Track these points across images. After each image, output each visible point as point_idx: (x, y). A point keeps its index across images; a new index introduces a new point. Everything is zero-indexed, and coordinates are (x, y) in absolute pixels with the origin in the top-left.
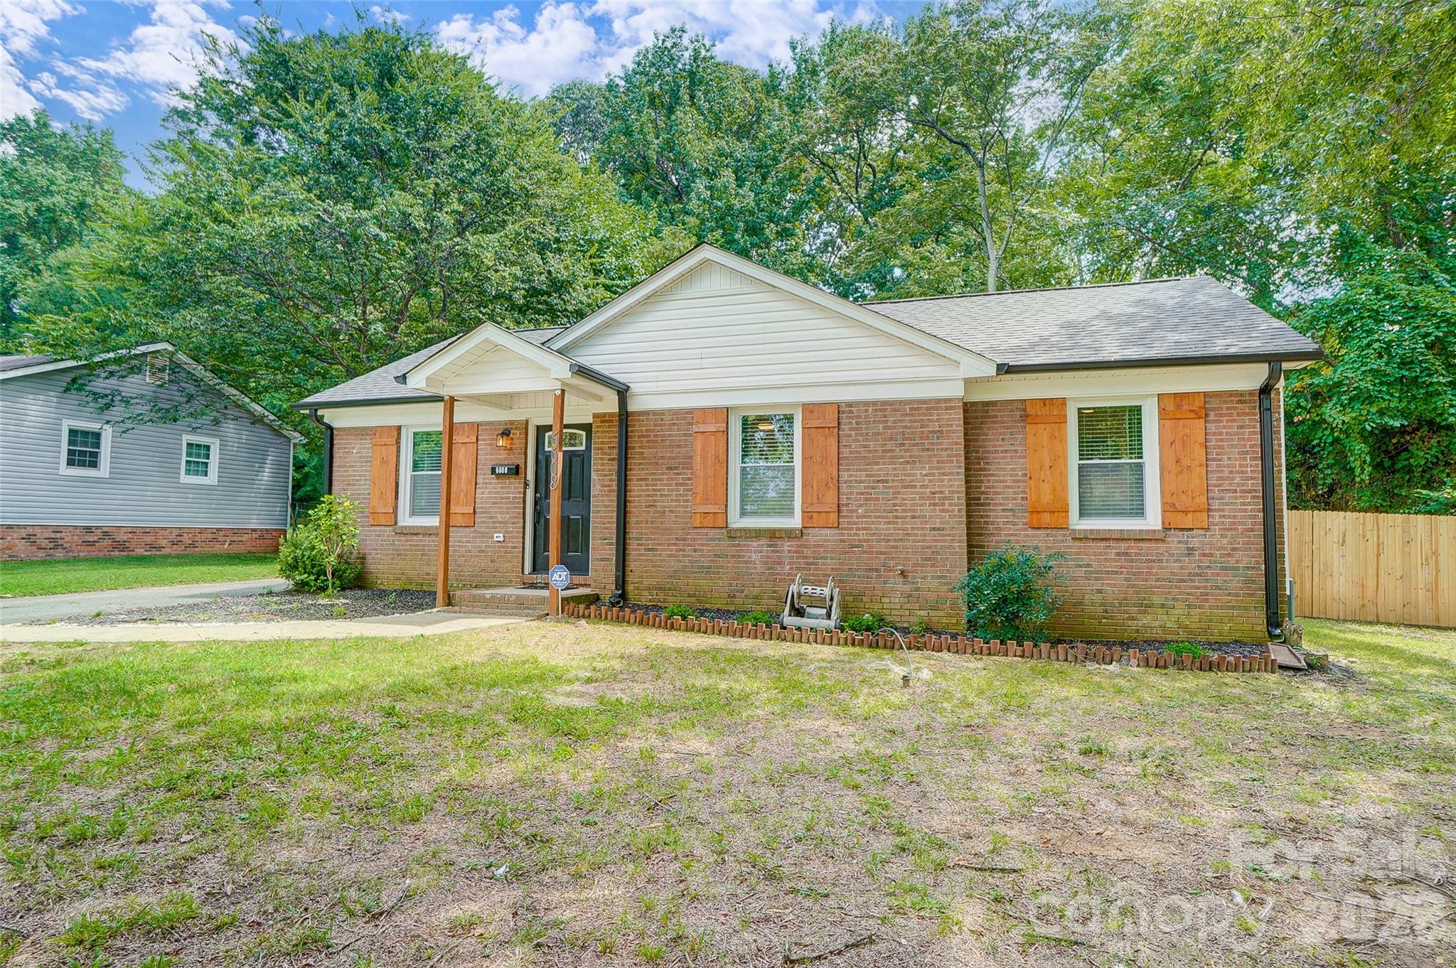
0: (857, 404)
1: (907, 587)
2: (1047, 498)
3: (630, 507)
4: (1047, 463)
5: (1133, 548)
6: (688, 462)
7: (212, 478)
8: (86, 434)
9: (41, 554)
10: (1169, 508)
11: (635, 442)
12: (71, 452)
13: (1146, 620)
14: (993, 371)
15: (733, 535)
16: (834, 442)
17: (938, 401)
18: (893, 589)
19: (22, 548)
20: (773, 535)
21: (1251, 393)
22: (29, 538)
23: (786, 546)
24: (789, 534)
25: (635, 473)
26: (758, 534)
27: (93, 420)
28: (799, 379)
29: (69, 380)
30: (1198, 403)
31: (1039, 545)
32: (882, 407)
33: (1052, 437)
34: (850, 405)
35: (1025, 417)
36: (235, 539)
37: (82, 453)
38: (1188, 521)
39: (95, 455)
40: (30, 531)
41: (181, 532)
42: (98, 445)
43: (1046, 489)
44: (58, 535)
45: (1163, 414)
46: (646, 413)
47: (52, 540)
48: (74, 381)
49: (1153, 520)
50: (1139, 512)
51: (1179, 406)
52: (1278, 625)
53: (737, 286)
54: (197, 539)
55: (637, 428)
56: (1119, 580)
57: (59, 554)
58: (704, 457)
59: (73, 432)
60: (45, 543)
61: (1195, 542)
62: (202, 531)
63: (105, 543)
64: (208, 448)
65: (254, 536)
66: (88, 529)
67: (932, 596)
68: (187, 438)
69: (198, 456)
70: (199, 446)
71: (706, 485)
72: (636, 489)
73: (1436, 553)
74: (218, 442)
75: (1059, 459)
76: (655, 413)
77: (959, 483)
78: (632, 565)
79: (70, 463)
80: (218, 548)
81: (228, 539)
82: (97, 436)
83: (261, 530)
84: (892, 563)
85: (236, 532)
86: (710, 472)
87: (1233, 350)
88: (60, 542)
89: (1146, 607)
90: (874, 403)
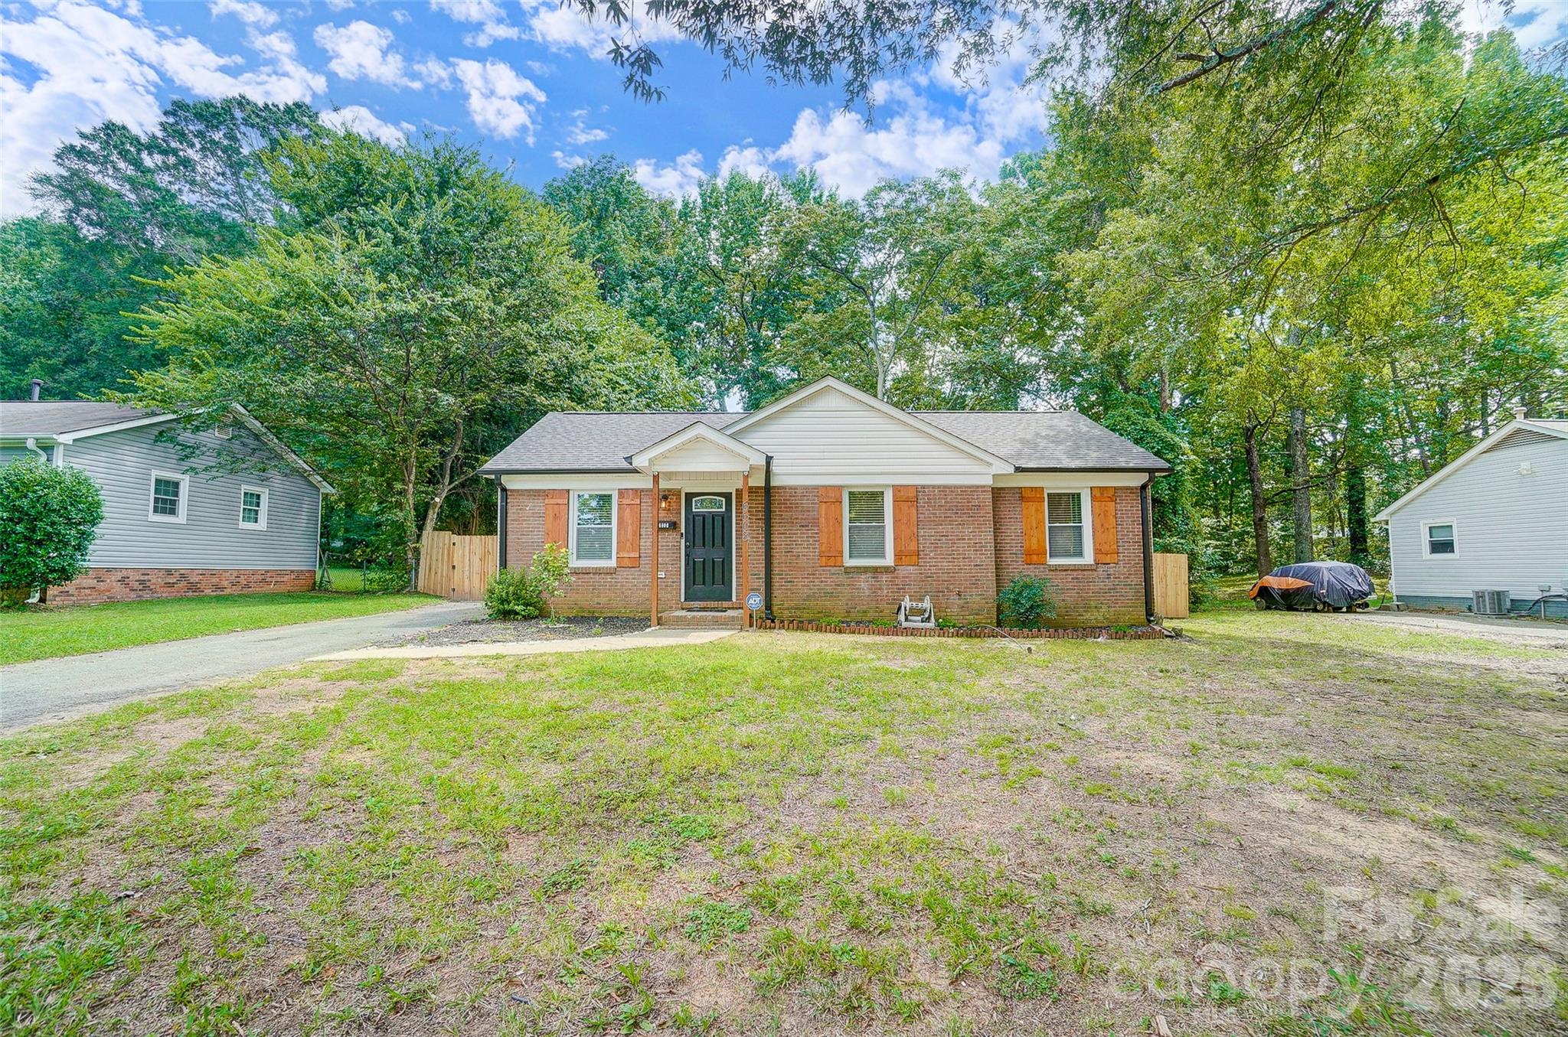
0: (928, 486)
1: (962, 601)
2: (1034, 547)
3: (774, 552)
4: (1035, 526)
5: (1080, 575)
6: (815, 522)
7: (262, 524)
8: (167, 483)
9: (133, 595)
10: (1097, 552)
11: (775, 507)
12: (156, 500)
13: (1088, 616)
14: (1012, 470)
15: (849, 571)
16: (914, 511)
17: (977, 487)
18: (953, 604)
19: (118, 590)
20: (876, 570)
21: (1136, 488)
22: (123, 580)
23: (884, 577)
24: (887, 570)
25: (776, 529)
26: (865, 570)
27: (175, 470)
28: (886, 469)
29: (156, 433)
30: (1111, 493)
31: (1032, 573)
32: (944, 489)
33: (1037, 510)
34: (923, 487)
35: (1022, 498)
36: (279, 579)
37: (165, 501)
38: (1108, 559)
39: (174, 503)
40: (125, 573)
41: (239, 573)
42: (176, 494)
43: (1034, 540)
44: (146, 578)
45: (1093, 498)
46: (784, 488)
47: (142, 582)
48: (161, 433)
49: (1088, 558)
50: (1080, 554)
51: (1102, 494)
52: (1152, 615)
53: (849, 405)
54: (251, 580)
55: (776, 498)
56: (1073, 593)
57: (147, 595)
58: (827, 519)
59: (158, 482)
60: (136, 585)
61: (1111, 571)
62: (254, 573)
63: (183, 584)
64: (258, 496)
65: (293, 577)
66: (169, 572)
67: (976, 606)
68: (245, 488)
69: (251, 504)
70: (252, 494)
71: (828, 538)
72: (777, 540)
73: (1166, 575)
74: (267, 491)
75: (1040, 522)
76: (791, 488)
77: (990, 537)
78: (776, 593)
79: (156, 510)
80: (266, 589)
81: (274, 580)
82: (176, 485)
83: (297, 571)
84: (951, 587)
85: (280, 573)
86: (832, 529)
87: (1131, 465)
88: (148, 584)
89: (1087, 608)
90: (939, 487)
